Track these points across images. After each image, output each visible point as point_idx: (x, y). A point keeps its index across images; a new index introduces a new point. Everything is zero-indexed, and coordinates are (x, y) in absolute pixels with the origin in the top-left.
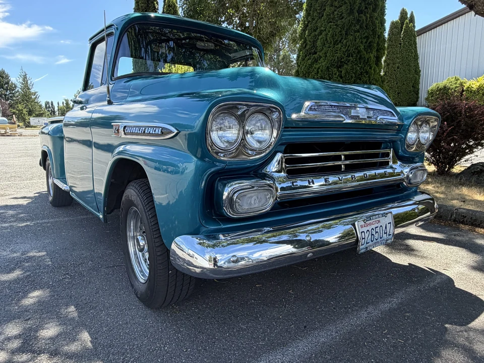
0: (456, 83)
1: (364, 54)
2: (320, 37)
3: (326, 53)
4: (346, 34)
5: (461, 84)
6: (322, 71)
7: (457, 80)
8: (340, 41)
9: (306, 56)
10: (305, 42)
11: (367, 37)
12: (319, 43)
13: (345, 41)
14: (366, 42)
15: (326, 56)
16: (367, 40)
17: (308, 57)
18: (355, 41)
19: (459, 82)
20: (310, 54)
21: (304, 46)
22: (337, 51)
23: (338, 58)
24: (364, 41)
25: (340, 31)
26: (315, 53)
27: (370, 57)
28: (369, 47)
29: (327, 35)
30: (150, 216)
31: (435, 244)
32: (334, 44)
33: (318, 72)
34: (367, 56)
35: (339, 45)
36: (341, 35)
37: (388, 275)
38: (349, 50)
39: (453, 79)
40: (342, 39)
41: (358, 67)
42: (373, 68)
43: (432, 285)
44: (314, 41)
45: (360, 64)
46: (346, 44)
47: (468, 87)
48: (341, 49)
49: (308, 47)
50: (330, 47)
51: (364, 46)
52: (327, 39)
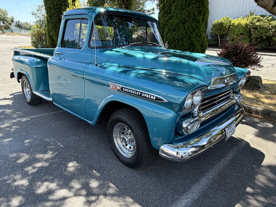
0: (227, 21)
1: (197, 17)
2: (174, 4)
3: (177, 15)
4: (188, 5)
5: (230, 22)
6: (174, 25)
7: (228, 19)
8: (185, 8)
9: (164, 14)
10: (164, 5)
11: (199, 7)
12: (173, 8)
13: (188, 9)
14: (198, 10)
15: (177, 17)
16: (199, 9)
17: (165, 15)
18: (193, 9)
19: (228, 20)
20: (167, 13)
21: (163, 8)
22: (183, 14)
23: (183, 18)
24: (198, 9)
25: (185, 3)
26: (170, 13)
27: (200, 19)
28: (200, 13)
29: (178, 4)
32: (182, 10)
33: (172, 25)
34: (198, 18)
35: (184, 11)
36: (186, 5)
37: (223, 142)
38: (190, 15)
39: (226, 18)
40: (186, 7)
41: (194, 24)
42: (201, 25)
43: (242, 146)
44: (170, 6)
45: (195, 23)
46: (188, 11)
47: (233, 24)
48: (185, 13)
49: (165, 9)
50: (179, 11)
51: (197, 12)
52: (177, 7)
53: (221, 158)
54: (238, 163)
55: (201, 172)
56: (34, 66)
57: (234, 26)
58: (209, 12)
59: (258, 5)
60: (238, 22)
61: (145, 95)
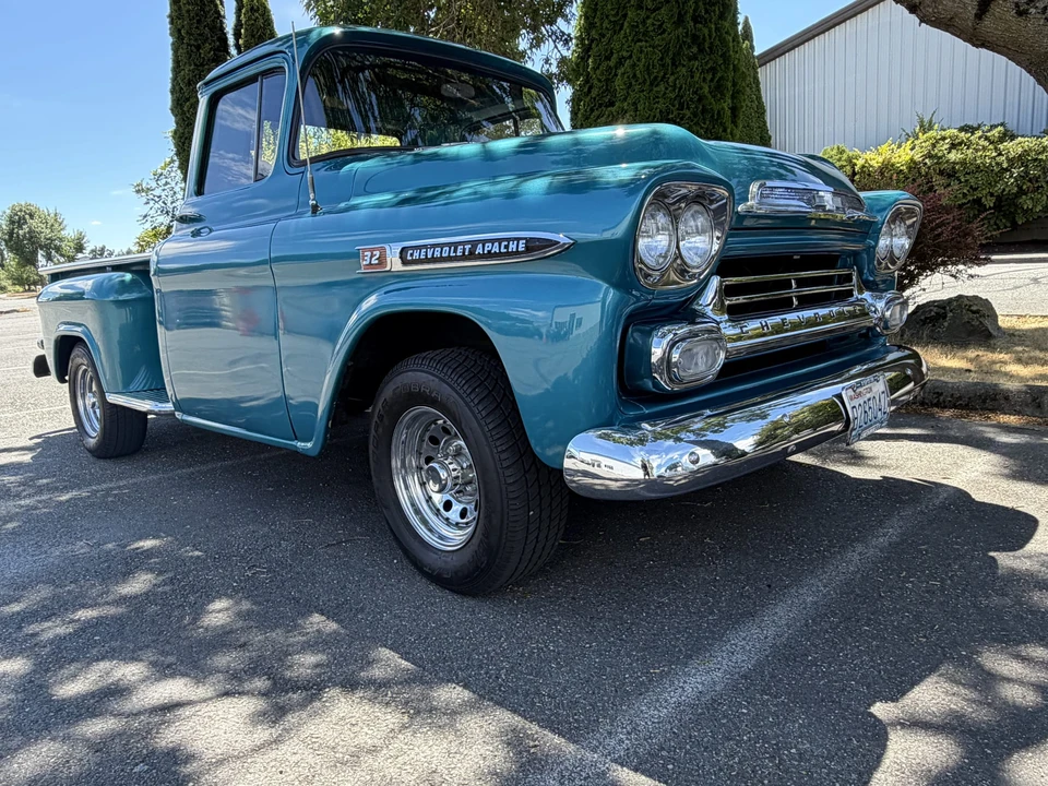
0: (839, 160)
1: (711, 104)
2: (620, 72)
3: (635, 104)
4: (673, 64)
5: (850, 160)
7: (842, 152)
8: (664, 77)
9: (592, 110)
10: (587, 81)
11: (713, 70)
12: (618, 83)
13: (672, 78)
14: (712, 80)
15: (636, 110)
16: (713, 75)
17: (596, 113)
18: (692, 77)
19: (845, 156)
20: (600, 105)
21: (586, 90)
22: (658, 97)
23: (661, 111)
24: (709, 77)
25: (662, 59)
26: (612, 104)
27: (723, 109)
28: (719, 89)
29: (634, 66)
30: (484, 413)
31: (906, 443)
32: (651, 84)
34: (716, 107)
35: (662, 87)
36: (663, 66)
37: (858, 497)
38: (682, 97)
39: (835, 152)
40: (665, 74)
41: (702, 128)
42: (729, 131)
43: (937, 502)
44: (607, 80)
45: (704, 123)
46: (675, 84)
47: (863, 167)
48: (665, 93)
49: (594, 93)
50: (643, 91)
51: (710, 87)
52: (635, 75)
53: (853, 541)
54: (926, 551)
55: (769, 586)
56: (112, 298)
57: (869, 175)
58: (770, 138)
59: (921, 21)
60: (881, 160)
61: (488, 246)
